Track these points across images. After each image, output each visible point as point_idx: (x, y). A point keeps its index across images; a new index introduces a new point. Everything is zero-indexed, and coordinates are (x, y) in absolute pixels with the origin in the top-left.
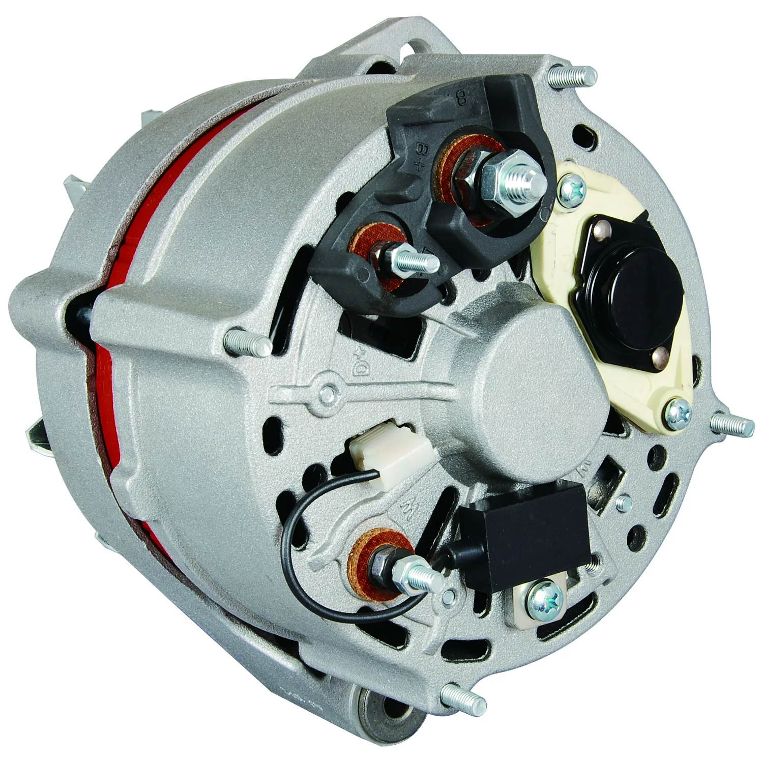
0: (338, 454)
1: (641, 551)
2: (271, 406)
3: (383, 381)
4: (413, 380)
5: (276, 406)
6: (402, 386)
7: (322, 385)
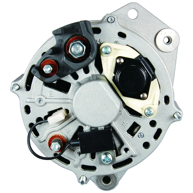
0: (45, 115)
1: (149, 149)
2: (26, 103)
3: (58, 98)
4: (67, 98)
5: (27, 103)
6: (62, 100)
7: (38, 98)
